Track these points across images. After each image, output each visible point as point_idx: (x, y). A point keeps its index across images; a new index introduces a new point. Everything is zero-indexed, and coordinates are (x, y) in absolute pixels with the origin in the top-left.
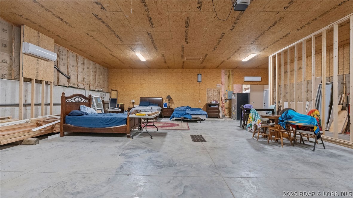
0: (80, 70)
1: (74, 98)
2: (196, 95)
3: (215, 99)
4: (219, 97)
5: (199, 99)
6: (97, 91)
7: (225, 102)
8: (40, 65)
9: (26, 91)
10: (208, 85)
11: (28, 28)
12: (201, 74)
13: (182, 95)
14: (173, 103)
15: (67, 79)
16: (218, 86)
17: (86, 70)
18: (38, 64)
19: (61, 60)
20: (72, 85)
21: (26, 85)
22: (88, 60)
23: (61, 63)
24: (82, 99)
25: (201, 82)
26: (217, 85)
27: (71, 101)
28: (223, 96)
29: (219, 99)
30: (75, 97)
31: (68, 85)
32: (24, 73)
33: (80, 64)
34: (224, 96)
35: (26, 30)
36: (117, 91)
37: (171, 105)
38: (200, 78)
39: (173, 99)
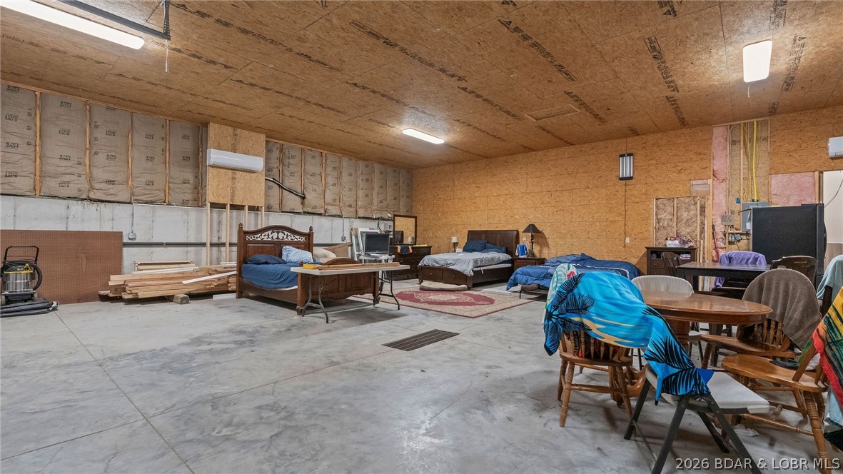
0: (331, 180)
1: (266, 233)
2: (614, 222)
3: (685, 231)
4: (703, 223)
5: (625, 233)
6: (376, 219)
7: (730, 243)
8: (237, 180)
9: (220, 223)
10: (657, 186)
11: (216, 125)
12: (630, 155)
13: (572, 222)
14: (547, 245)
15: (299, 199)
16: (698, 186)
17: (345, 178)
18: (235, 179)
19: (287, 167)
20: (310, 210)
21: (220, 214)
22: (350, 159)
23: (287, 173)
24: (289, 234)
25: (631, 178)
26: (694, 182)
27: (259, 239)
28: (719, 221)
29: (702, 232)
30: (270, 232)
31: (301, 211)
32: (211, 197)
33: (329, 170)
34: (722, 221)
35: (213, 129)
36: (416, 218)
37: (541, 252)
38: (626, 167)
39: (546, 233)
